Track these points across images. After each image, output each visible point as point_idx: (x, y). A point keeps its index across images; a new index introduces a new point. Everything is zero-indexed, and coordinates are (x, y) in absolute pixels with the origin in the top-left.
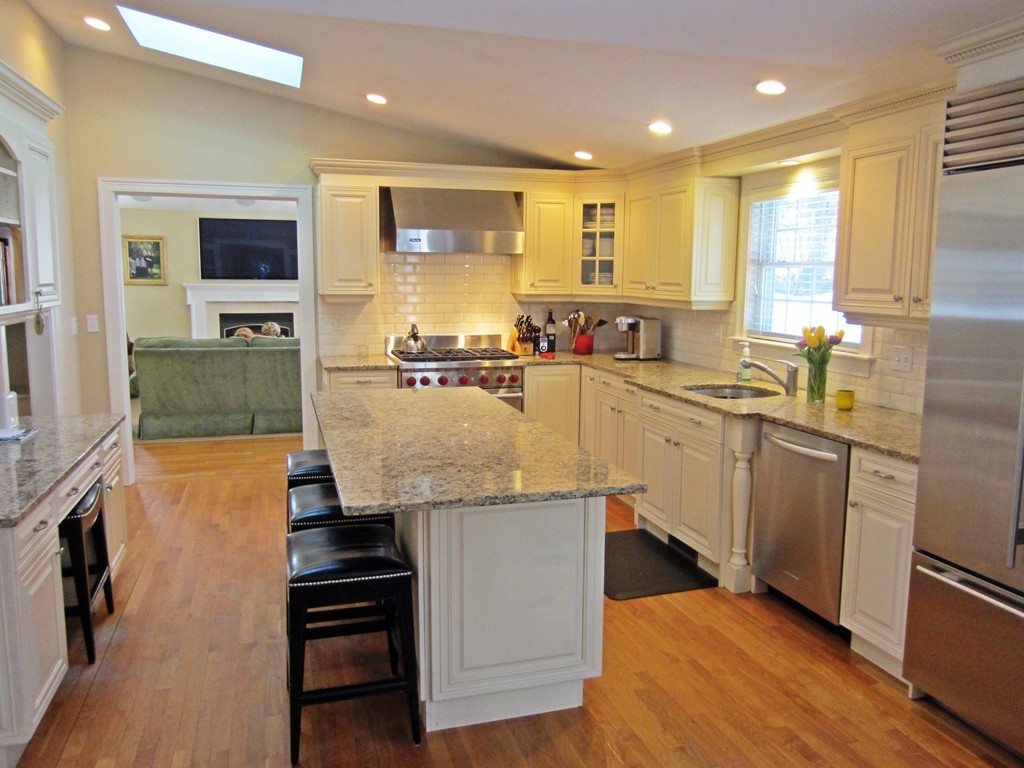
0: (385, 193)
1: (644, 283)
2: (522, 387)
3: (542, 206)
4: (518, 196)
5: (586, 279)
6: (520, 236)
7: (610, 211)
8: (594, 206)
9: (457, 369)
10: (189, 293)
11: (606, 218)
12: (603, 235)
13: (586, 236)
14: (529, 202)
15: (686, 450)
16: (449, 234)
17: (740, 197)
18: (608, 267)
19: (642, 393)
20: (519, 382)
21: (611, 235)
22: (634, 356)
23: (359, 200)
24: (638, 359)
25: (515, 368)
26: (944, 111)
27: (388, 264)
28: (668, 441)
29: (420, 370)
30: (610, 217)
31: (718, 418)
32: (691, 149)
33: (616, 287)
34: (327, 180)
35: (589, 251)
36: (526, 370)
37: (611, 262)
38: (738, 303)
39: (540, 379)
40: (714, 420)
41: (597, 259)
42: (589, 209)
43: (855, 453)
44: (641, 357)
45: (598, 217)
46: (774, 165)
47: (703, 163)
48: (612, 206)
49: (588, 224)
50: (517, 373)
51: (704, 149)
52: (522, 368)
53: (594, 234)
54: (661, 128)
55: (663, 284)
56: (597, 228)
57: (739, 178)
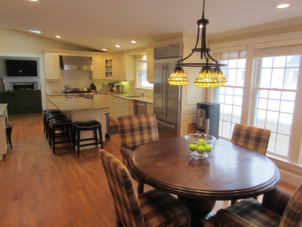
0: (61, 57)
1: (118, 77)
2: (93, 99)
3: (96, 60)
4: (91, 58)
5: (107, 75)
6: (92, 66)
7: (111, 61)
8: (108, 60)
9: (79, 95)
10: (4, 80)
11: (110, 63)
12: (110, 66)
13: (106, 67)
14: (93, 59)
15: (124, 108)
16: (75, 66)
17: (135, 59)
18: (111, 73)
19: (116, 98)
20: (92, 98)
21: (111, 66)
22: (118, 92)
23: (55, 58)
24: (119, 93)
25: (92, 95)
26: (154, 50)
27: (62, 72)
28: (121, 106)
29: (70, 95)
30: (111, 63)
31: (128, 101)
32: (125, 50)
33: (113, 77)
34: (47, 54)
35: (107, 70)
36: (94, 95)
37: (112, 72)
38: (135, 80)
39: (97, 97)
40: (127, 101)
41: (109, 71)
42: (107, 61)
43: (147, 104)
44: (120, 92)
45: (109, 63)
46: (139, 54)
47: (128, 53)
48: (111, 60)
49: (107, 64)
50: (92, 96)
51: (127, 50)
52: (93, 95)
53: (108, 66)
54: (118, 46)
55: (122, 77)
56: (109, 65)
57: (135, 56)
